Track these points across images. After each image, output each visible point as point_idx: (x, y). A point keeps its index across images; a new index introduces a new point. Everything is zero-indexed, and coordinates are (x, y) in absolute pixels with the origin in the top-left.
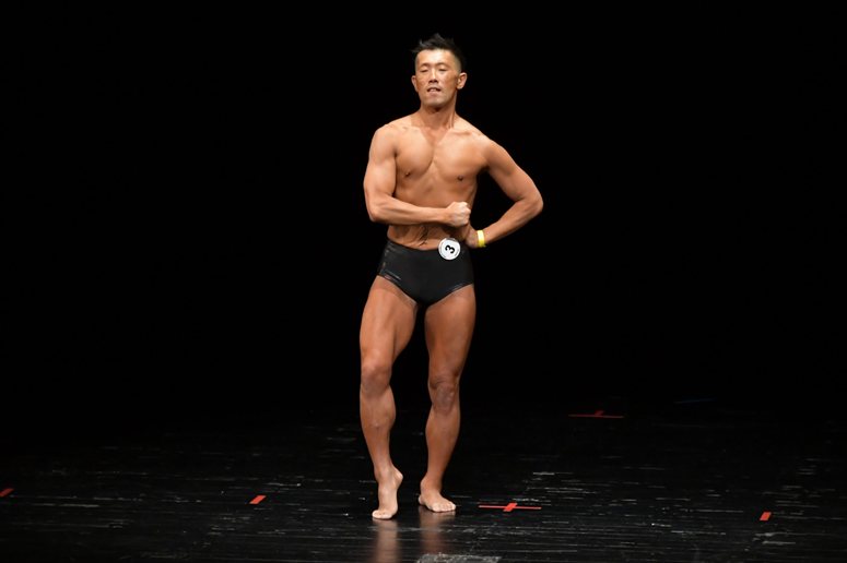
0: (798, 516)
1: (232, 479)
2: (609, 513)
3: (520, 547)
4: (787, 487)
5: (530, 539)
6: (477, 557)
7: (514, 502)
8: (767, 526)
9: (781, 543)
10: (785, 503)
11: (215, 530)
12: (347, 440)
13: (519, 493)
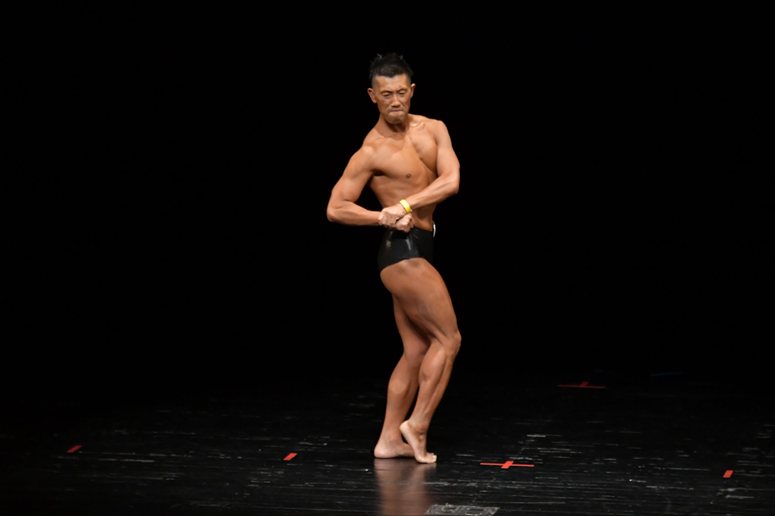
0: (756, 474)
1: (268, 439)
2: (593, 470)
3: (516, 499)
4: (747, 449)
5: (525, 492)
6: (479, 508)
7: (510, 460)
8: (729, 483)
9: (741, 497)
10: (745, 463)
11: (254, 482)
12: (367, 406)
13: (515, 453)
